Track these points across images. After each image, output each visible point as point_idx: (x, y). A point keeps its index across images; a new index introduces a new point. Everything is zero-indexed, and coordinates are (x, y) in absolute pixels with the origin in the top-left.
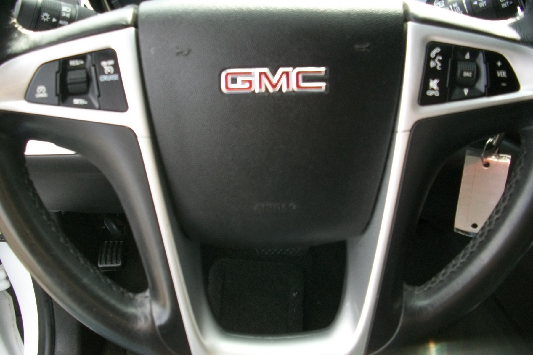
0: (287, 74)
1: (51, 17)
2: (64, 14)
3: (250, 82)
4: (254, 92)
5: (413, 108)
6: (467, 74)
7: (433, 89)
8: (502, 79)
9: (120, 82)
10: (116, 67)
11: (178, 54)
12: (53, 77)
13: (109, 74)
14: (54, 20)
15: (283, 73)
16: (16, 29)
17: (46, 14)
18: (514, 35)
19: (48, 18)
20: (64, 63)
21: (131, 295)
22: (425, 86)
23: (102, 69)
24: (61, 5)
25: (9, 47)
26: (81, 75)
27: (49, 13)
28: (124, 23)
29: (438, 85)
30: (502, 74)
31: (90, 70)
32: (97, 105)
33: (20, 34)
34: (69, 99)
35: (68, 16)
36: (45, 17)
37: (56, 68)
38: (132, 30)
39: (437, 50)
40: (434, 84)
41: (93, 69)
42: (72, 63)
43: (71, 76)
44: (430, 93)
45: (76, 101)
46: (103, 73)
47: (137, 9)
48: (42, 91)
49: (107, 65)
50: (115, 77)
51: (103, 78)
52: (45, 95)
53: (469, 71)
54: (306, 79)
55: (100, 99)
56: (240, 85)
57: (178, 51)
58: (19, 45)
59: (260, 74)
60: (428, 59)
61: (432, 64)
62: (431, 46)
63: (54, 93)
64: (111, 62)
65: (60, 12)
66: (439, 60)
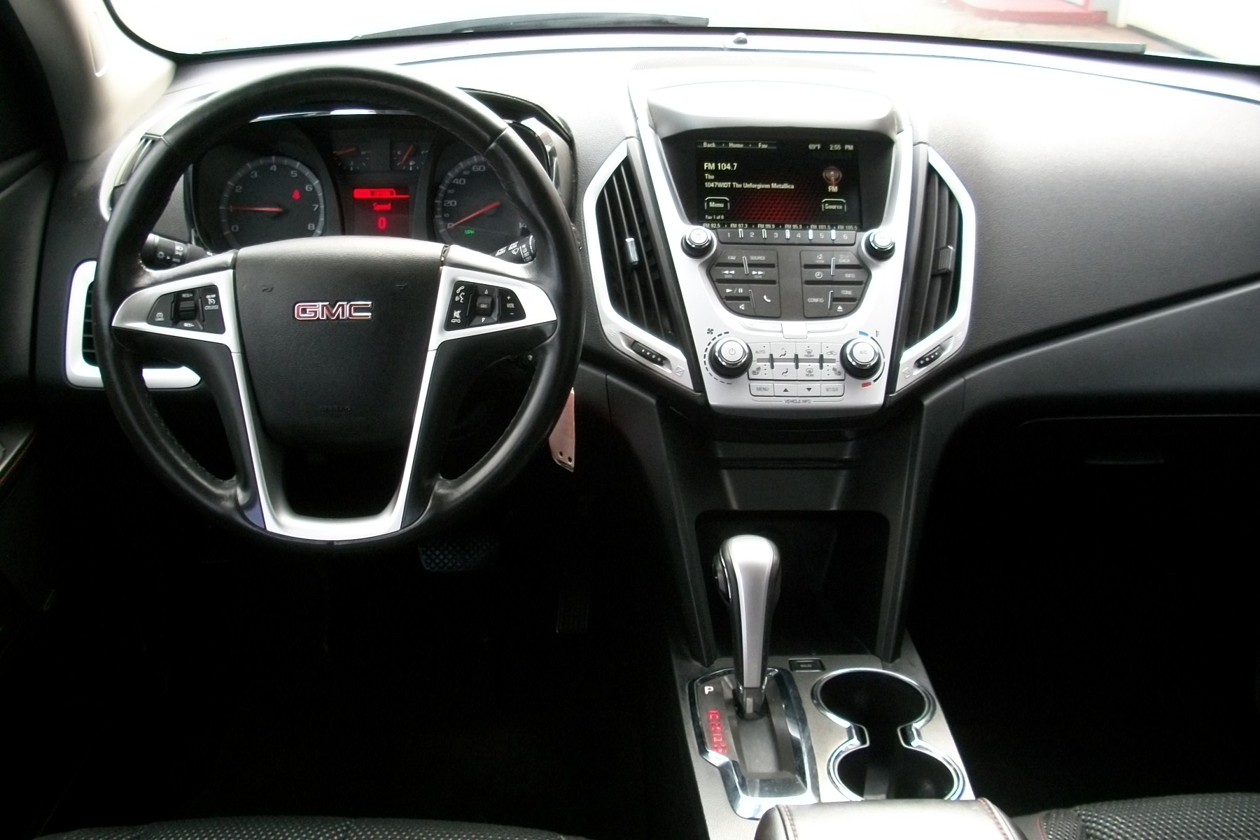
0: (343, 306)
1: (166, 255)
2: (177, 253)
3: (316, 312)
4: (318, 319)
5: (440, 332)
6: (483, 306)
7: (456, 318)
8: (511, 310)
9: (219, 312)
10: (217, 299)
11: (264, 291)
12: (169, 307)
13: (212, 304)
14: (168, 258)
15: (339, 306)
16: (142, 268)
17: (161, 253)
18: (525, 275)
19: (163, 256)
20: (177, 295)
21: (221, 481)
22: (450, 315)
23: (207, 300)
24: (174, 244)
25: (137, 282)
26: (190, 304)
27: (164, 252)
28: (225, 266)
29: (460, 314)
30: (511, 305)
31: (198, 301)
32: (202, 328)
33: (145, 272)
34: (180, 323)
35: (180, 254)
36: (161, 255)
37: (172, 298)
38: (231, 272)
39: (462, 288)
40: (457, 314)
41: (200, 300)
42: (184, 296)
43: (183, 305)
44: (453, 321)
45: (186, 325)
46: (208, 305)
47: (236, 253)
48: (160, 316)
49: (210, 298)
50: (216, 307)
51: (207, 308)
52: (162, 319)
53: (485, 304)
54: (357, 310)
55: (205, 323)
56: (308, 315)
57: (264, 288)
58: (144, 281)
59: (323, 306)
60: (454, 294)
61: (457, 299)
62: (457, 284)
63: (169, 318)
64: (214, 296)
65: (173, 251)
66: (462, 296)
